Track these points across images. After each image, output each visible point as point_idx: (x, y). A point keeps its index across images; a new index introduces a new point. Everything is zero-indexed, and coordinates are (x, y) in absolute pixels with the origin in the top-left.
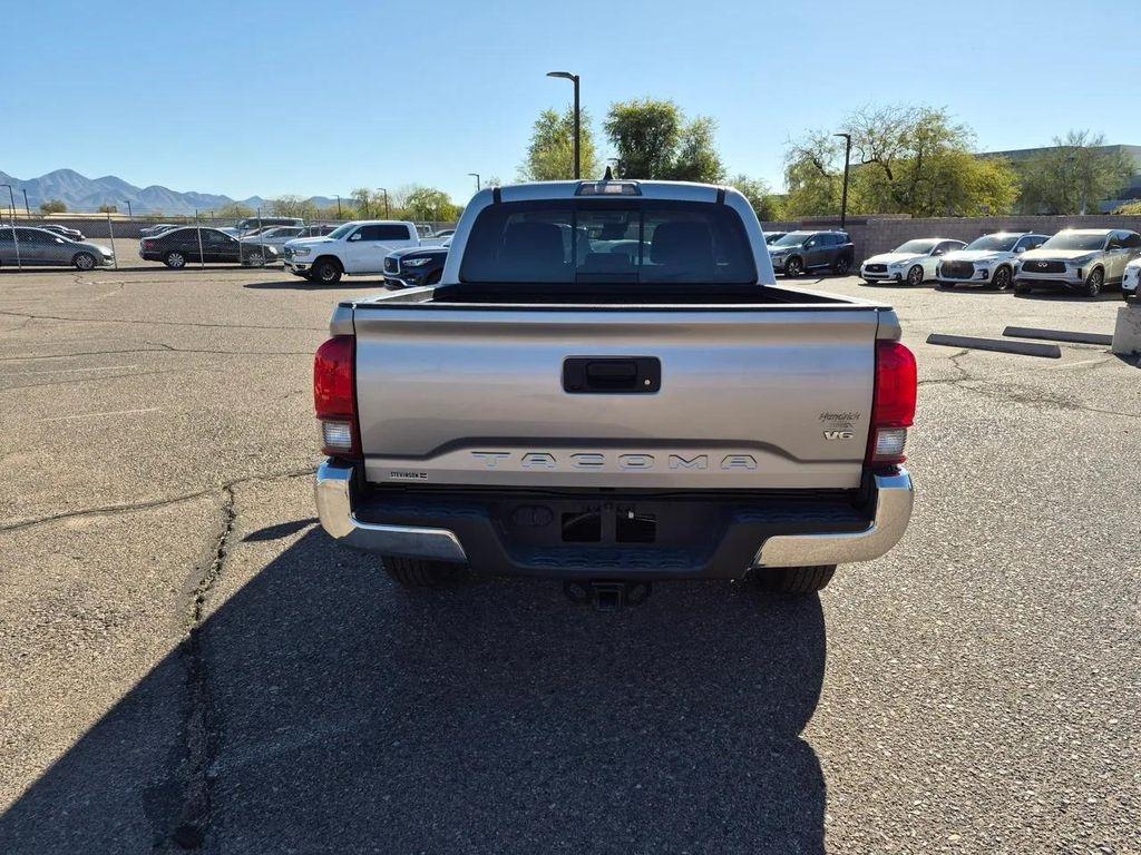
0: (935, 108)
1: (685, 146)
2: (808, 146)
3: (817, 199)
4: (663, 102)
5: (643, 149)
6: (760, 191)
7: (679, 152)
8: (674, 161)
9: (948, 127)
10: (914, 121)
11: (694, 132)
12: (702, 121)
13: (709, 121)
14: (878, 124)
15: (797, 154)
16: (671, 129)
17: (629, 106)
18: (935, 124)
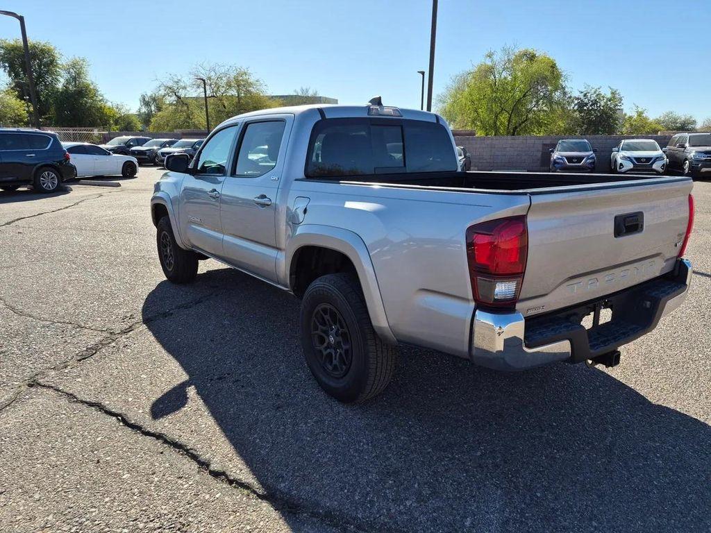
0: (244, 69)
1: (67, 76)
2: (170, 84)
3: (182, 118)
4: (43, 43)
5: (31, 74)
6: (123, 111)
7: (62, 80)
8: (60, 86)
9: (252, 80)
10: (232, 75)
11: (74, 65)
12: (78, 60)
13: (83, 60)
14: (213, 74)
15: (162, 88)
16: (52, 62)
17: (12, 43)
18: (245, 77)
